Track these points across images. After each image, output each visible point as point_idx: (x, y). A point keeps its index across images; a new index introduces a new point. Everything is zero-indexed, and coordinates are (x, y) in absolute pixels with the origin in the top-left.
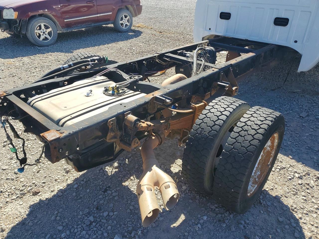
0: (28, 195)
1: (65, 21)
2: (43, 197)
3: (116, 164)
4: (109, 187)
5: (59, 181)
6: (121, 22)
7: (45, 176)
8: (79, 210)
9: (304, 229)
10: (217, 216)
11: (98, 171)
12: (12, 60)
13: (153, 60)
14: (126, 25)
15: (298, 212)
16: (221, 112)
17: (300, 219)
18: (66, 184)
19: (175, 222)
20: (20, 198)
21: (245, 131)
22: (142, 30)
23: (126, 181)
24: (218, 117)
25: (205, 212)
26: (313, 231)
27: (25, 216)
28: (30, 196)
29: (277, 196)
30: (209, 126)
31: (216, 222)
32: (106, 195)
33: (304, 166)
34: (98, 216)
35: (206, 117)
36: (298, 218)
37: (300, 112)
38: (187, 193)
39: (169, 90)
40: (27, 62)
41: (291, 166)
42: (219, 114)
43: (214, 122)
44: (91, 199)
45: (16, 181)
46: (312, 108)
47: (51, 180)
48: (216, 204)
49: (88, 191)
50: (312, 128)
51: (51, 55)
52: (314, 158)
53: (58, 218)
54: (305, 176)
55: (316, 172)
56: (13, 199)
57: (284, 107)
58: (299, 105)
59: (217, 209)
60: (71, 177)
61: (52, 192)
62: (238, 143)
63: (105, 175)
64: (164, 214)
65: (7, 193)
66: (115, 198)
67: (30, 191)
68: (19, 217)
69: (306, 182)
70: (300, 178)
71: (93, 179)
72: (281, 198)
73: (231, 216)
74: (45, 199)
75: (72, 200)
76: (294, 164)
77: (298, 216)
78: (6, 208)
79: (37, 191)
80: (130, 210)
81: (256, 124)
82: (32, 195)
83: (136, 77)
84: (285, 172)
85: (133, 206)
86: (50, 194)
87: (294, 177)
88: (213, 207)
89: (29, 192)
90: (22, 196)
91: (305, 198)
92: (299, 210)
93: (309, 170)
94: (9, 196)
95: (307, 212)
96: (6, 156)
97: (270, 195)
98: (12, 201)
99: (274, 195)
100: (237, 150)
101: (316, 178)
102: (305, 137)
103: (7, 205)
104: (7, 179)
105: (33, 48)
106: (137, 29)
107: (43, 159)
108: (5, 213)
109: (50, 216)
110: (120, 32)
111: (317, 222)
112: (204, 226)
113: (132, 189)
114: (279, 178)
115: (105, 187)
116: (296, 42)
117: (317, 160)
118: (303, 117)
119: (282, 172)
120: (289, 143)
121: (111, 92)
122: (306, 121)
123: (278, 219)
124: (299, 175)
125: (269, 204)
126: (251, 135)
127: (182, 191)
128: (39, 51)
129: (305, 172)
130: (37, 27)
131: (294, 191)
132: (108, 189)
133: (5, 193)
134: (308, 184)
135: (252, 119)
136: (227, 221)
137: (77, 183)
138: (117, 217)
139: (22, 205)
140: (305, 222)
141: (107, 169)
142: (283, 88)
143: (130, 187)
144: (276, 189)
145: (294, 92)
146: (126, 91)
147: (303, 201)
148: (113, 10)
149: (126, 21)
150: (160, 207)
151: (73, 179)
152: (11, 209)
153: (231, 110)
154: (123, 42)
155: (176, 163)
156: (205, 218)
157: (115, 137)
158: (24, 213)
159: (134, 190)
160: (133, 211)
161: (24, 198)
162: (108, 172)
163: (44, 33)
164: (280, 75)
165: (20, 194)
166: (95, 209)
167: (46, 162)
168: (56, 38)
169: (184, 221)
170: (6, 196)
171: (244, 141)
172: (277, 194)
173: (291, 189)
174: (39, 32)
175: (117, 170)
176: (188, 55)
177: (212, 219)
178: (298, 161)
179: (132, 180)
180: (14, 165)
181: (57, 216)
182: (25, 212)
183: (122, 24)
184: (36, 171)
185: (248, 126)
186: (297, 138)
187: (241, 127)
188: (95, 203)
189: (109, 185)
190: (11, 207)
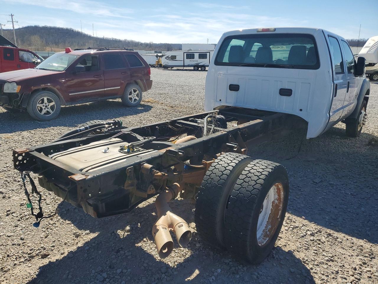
0: (37, 258)
1: (70, 94)
2: (52, 259)
3: (128, 228)
4: (122, 248)
5: (69, 244)
6: (130, 96)
7: (54, 240)
8: (91, 269)
9: (315, 277)
10: (231, 269)
11: (110, 235)
12: (10, 134)
13: (165, 126)
14: (135, 100)
15: (309, 264)
16: (228, 164)
17: (311, 270)
18: (77, 246)
19: (190, 276)
20: (29, 261)
21: (248, 178)
22: (152, 105)
23: (139, 243)
24: (225, 168)
25: (219, 266)
26: (323, 280)
27: (35, 276)
28: (39, 259)
29: (289, 251)
30: (218, 176)
31: (230, 274)
32: (119, 256)
33: (317, 225)
34: (111, 273)
35: (215, 169)
36: (309, 268)
37: (314, 178)
38: (201, 250)
39: (181, 147)
40: (27, 136)
41: (304, 225)
42: (226, 165)
43: (222, 172)
44: (103, 259)
45: (23, 246)
46: (326, 175)
47: (60, 244)
48: (230, 259)
49: (100, 252)
50: (325, 193)
51: (53, 129)
52: (326, 218)
53: (70, 276)
54: (316, 233)
55: (327, 230)
56: (21, 262)
57: (299, 174)
58: (313, 172)
59: (231, 263)
60: (82, 241)
61: (62, 254)
62: (243, 188)
63: (116, 237)
64: (179, 269)
65: (15, 257)
66: (129, 257)
67: (39, 254)
68: (29, 277)
69: (318, 238)
70: (312, 235)
71: (104, 242)
72: (293, 252)
73: (245, 268)
74: (55, 261)
75: (84, 261)
76: (306, 224)
77: (309, 267)
78: (13, 270)
79: (46, 254)
80: (144, 267)
81: (258, 172)
82: (40, 258)
83: (150, 138)
84: (298, 231)
85: (147, 264)
86: (60, 256)
87: (306, 234)
88: (227, 261)
89: (37, 255)
90: (31, 259)
91: (316, 252)
92: (310, 262)
93: (321, 228)
94: (16, 260)
95: (317, 263)
96: (10, 224)
97: (283, 251)
98: (20, 263)
99: (287, 251)
100: (243, 194)
101: (327, 235)
102: (318, 200)
103: (15, 267)
104: (13, 245)
105: (32, 123)
106: (146, 104)
107: (51, 225)
108: (13, 275)
109: (62, 275)
110: (128, 107)
111: (327, 272)
112: (218, 278)
113: (145, 250)
114: (292, 235)
115: (117, 248)
116: (301, 110)
117: (328, 220)
118: (316, 183)
119: (295, 231)
120: (302, 205)
121: (126, 150)
122: (320, 186)
123: (290, 271)
124: (311, 233)
125: (282, 257)
126: (254, 180)
127: (196, 249)
128: (39, 125)
129: (316, 230)
130: (40, 101)
131: (305, 246)
132: (120, 249)
133: (11, 257)
134: (320, 240)
135: (255, 168)
136: (240, 273)
137: (88, 246)
138: (131, 273)
139: (31, 267)
140: (316, 271)
141: (119, 232)
142: (298, 158)
143: (143, 247)
144: (289, 245)
145: (309, 161)
146: (141, 150)
147: (314, 254)
148: (121, 84)
149: (136, 96)
150: (174, 264)
151: (84, 242)
152: (20, 271)
153: (237, 162)
154: (132, 116)
155: (190, 226)
156: (219, 270)
157: (132, 185)
158: (33, 273)
159: (147, 250)
160: (147, 268)
161: (33, 261)
162: (120, 235)
163: (46, 106)
164: (295, 146)
165: (29, 257)
166: (108, 268)
167: (54, 228)
168: (58, 113)
169: (198, 275)
170: (13, 260)
171: (248, 186)
172: (289, 249)
173: (303, 244)
174: (41, 105)
175: (129, 233)
176: (199, 122)
177: (225, 272)
178: (310, 221)
179: (145, 241)
180: (20, 232)
181: (69, 275)
182: (35, 272)
183: (131, 99)
184: (44, 237)
185: (251, 173)
186: (310, 201)
187: (246, 175)
188: (107, 263)
189: (122, 246)
190: (20, 269)
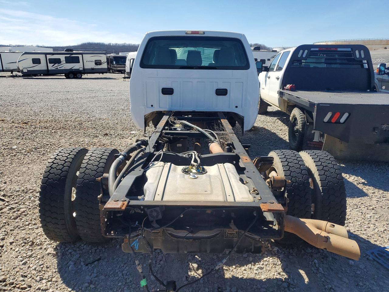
21: (325, 167)
30: (299, 173)
35: (290, 167)
43: (300, 168)
62: (329, 176)
81: (327, 160)
100: (332, 182)
116: (237, 107)
126: (332, 168)
127: (276, 253)
135: (320, 157)
141: (191, 274)
185: (323, 162)
187: (321, 165)
